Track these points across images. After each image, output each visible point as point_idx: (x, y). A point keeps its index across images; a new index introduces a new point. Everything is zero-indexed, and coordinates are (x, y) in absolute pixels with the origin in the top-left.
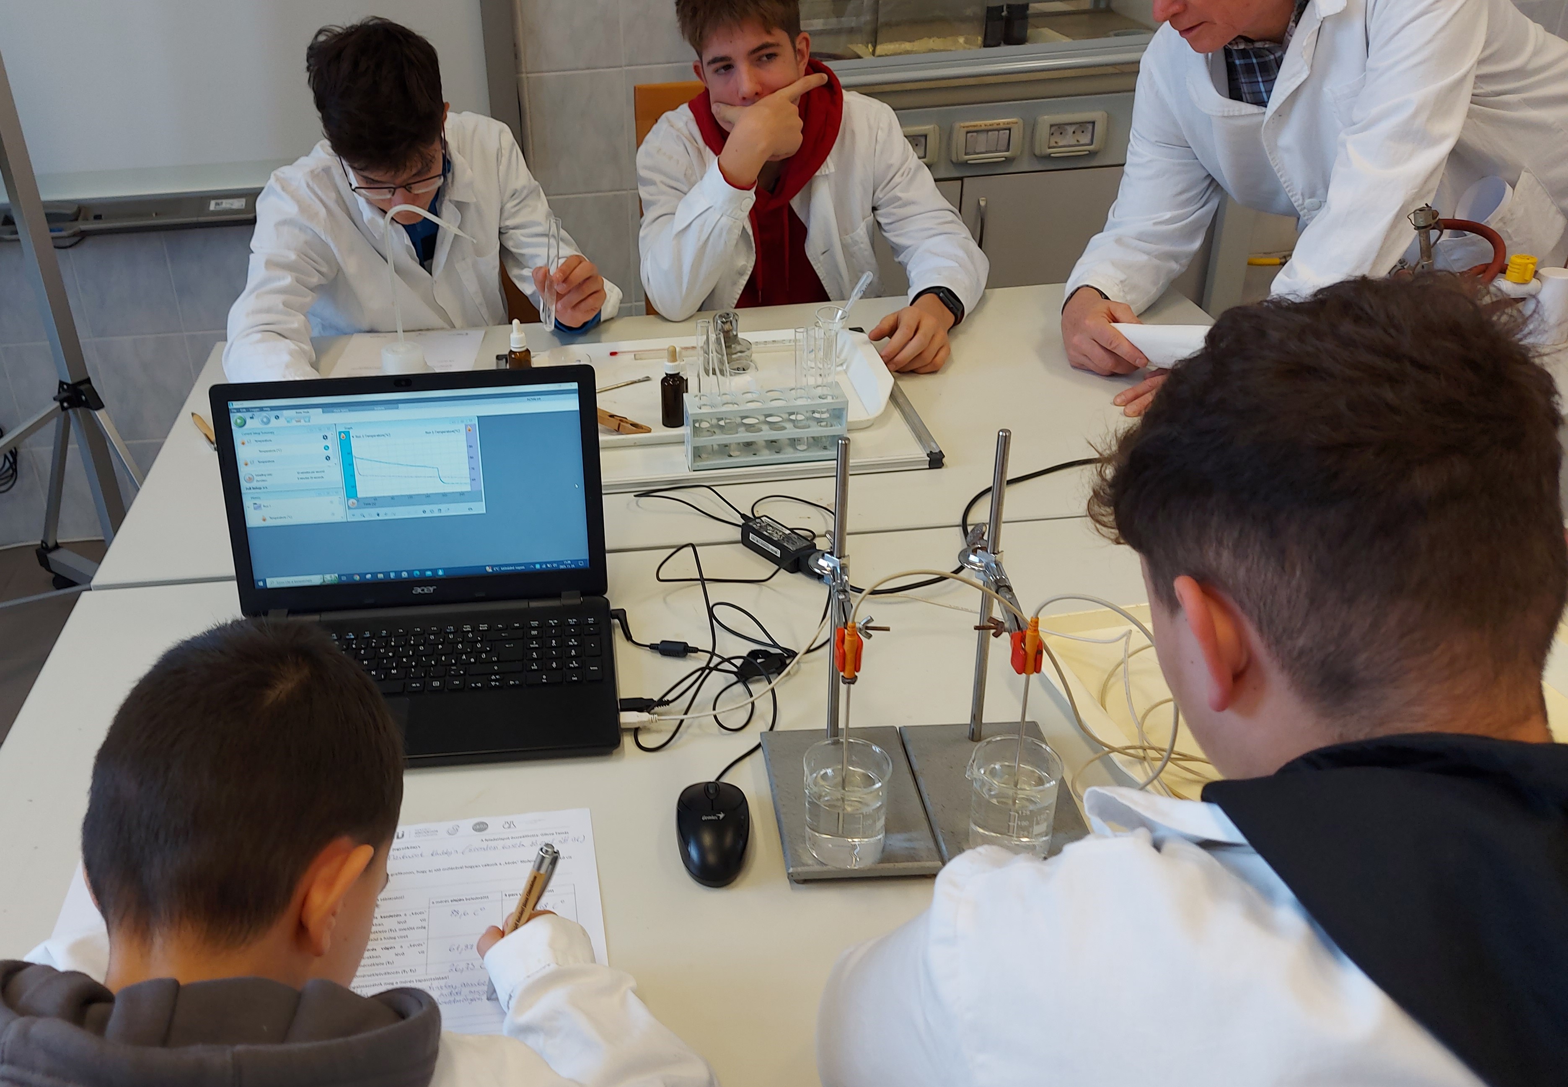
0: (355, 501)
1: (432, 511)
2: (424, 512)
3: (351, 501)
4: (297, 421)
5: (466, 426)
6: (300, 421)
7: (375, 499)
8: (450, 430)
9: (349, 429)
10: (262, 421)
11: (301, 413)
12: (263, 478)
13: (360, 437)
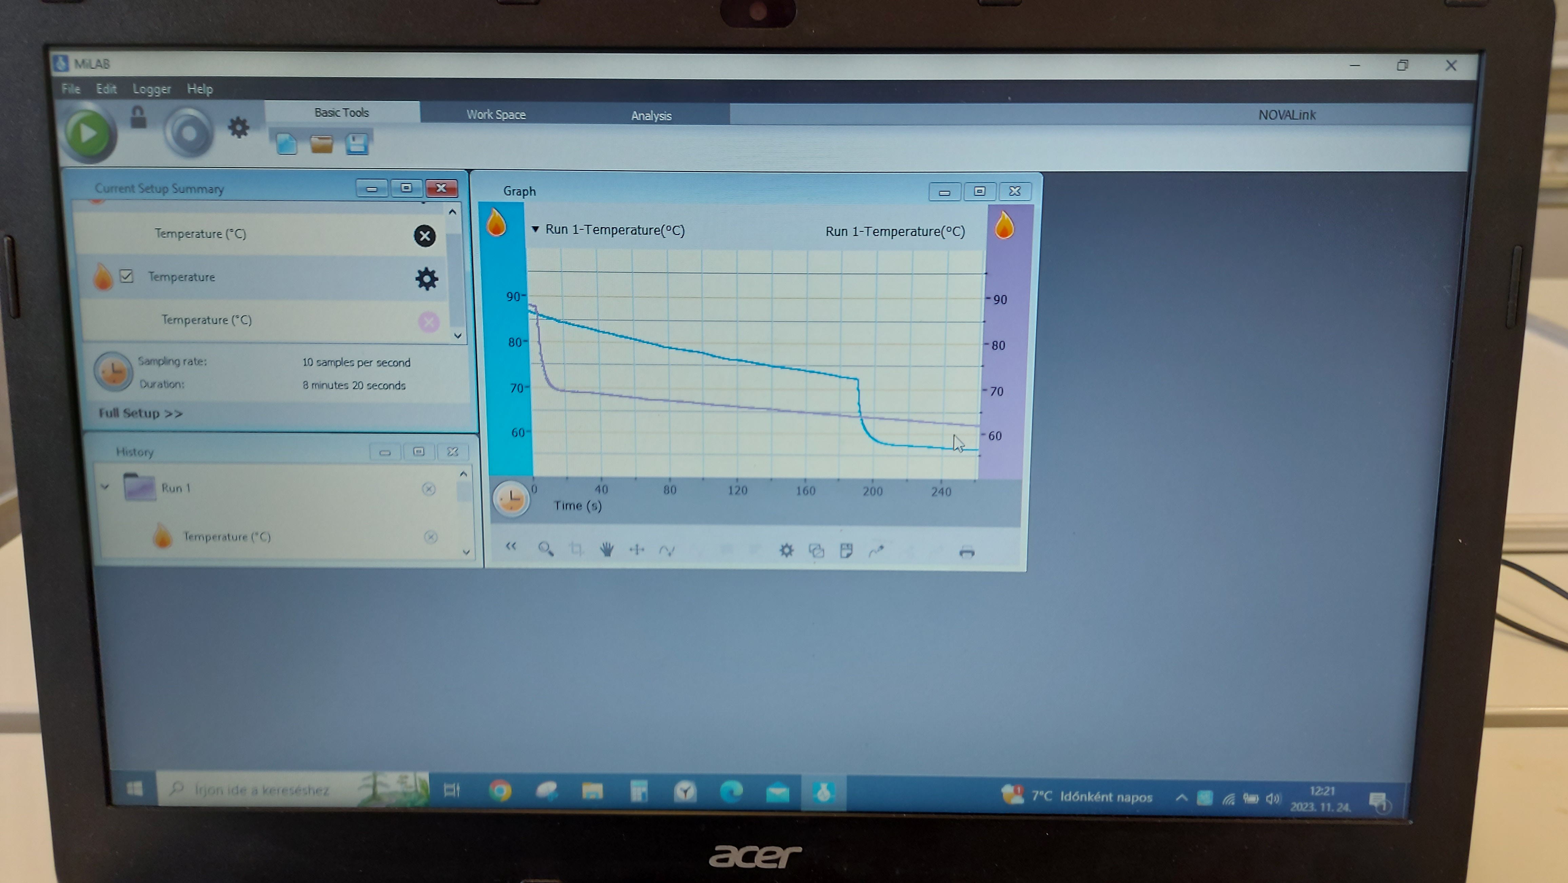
0: (520, 490)
1: (816, 550)
2: (787, 550)
3: (504, 490)
4: (316, 150)
5: (994, 211)
6: (327, 149)
7: (602, 486)
8: (925, 227)
9: (523, 193)
10: (179, 138)
11: (334, 114)
12: (168, 373)
13: (563, 230)
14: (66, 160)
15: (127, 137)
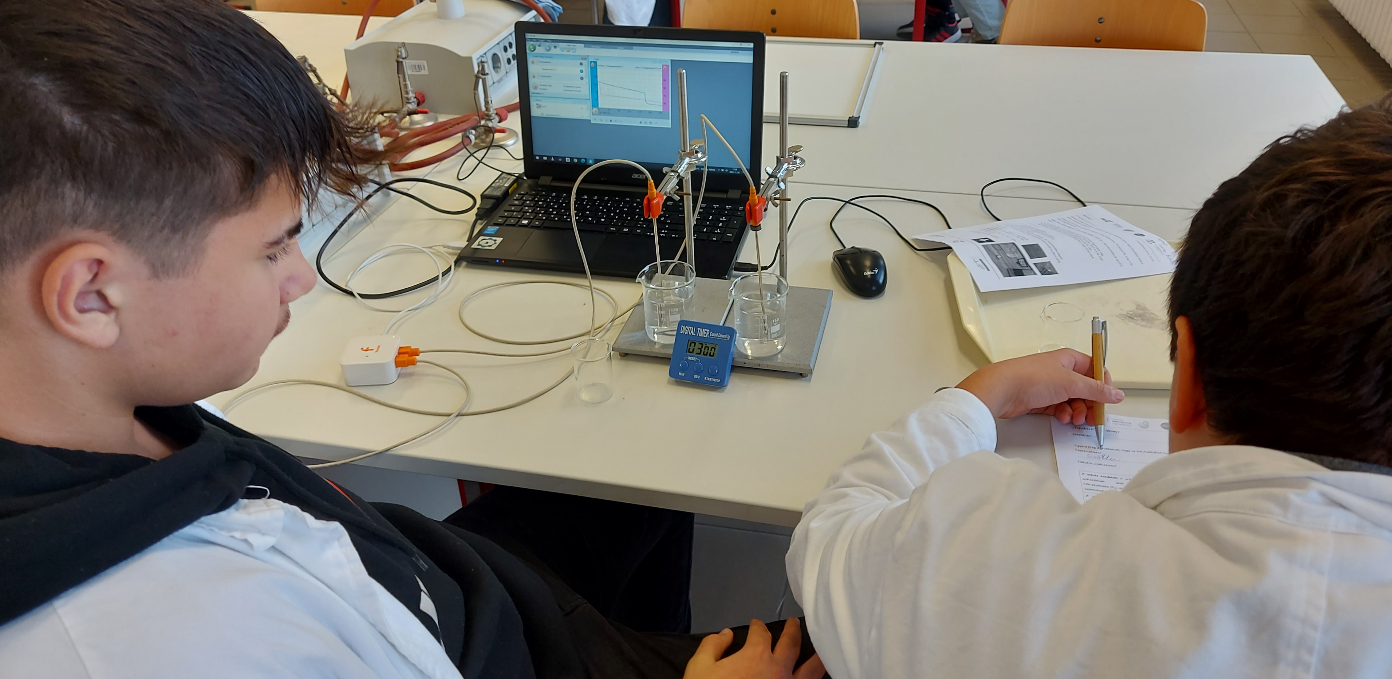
14: (528, 51)
15: (537, 48)
